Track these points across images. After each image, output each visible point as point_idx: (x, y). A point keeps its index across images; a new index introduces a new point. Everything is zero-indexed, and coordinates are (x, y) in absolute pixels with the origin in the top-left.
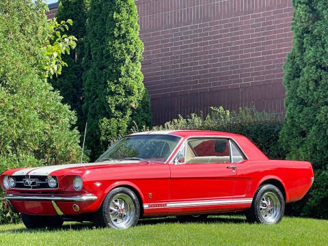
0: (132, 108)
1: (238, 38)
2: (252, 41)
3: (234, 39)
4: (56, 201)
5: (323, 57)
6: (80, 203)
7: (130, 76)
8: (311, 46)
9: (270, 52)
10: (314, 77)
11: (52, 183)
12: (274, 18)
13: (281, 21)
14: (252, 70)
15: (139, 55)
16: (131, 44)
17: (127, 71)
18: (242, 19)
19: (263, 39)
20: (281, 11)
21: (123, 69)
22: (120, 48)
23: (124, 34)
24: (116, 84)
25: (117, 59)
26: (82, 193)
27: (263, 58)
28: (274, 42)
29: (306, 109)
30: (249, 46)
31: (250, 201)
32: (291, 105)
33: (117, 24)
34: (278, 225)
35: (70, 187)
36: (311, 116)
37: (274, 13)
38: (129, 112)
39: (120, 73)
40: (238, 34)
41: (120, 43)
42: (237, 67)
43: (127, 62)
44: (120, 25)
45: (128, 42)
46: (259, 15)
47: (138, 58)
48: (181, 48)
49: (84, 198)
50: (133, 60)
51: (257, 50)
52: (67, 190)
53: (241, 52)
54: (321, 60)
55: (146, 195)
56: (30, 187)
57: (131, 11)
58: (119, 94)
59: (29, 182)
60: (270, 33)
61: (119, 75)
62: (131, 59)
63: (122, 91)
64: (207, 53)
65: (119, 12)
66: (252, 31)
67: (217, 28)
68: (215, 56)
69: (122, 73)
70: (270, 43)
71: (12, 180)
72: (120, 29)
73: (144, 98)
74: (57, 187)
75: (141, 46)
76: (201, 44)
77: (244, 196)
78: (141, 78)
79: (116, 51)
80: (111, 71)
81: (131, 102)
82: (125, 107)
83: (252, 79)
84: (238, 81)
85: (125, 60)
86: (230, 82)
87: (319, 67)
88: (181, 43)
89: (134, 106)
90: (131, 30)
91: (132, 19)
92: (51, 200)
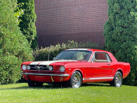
0: (32, 40)
1: (70, 15)
2: (77, 17)
3: (69, 16)
4: (52, 76)
5: (125, 23)
6: (64, 77)
7: (31, 27)
8: (119, 19)
9: (84, 21)
10: (121, 31)
11: (51, 68)
12: (86, 8)
13: (89, 10)
14: (76, 28)
15: (35, 19)
16: (32, 15)
17: (31, 25)
18: (72, 8)
19: (81, 16)
20: (89, 6)
21: (29, 24)
22: (28, 16)
23: (30, 11)
24: (26, 30)
25: (27, 21)
26: (64, 73)
27: (81, 23)
28: (86, 18)
29: (116, 43)
30: (75, 19)
31: (113, 78)
32: (109, 41)
33: (27, 7)
34: (121, 88)
35: (58, 70)
36: (118, 46)
37: (86, 7)
38: (31, 41)
39: (28, 26)
40: (71, 14)
41: (28, 14)
42: (70, 26)
43: (30, 22)
44: (28, 7)
45: (31, 14)
46: (80, 7)
47: (35, 21)
48: (46, 18)
49: (65, 75)
50: (33, 21)
51: (78, 20)
52: (57, 72)
53: (72, 21)
54: (124, 24)
55: (84, 75)
56: (39, 70)
57: (32, 2)
58: (27, 34)
59: (39, 68)
60: (84, 14)
61: (27, 26)
62: (32, 21)
63: (29, 33)
64: (57, 20)
65: (28, 2)
66: (77, 13)
67: (62, 11)
68: (61, 22)
69: (29, 26)
70: (84, 18)
71: (29, 66)
72: (28, 9)
73: (36, 36)
74: (53, 70)
75: (36, 16)
76: (55, 17)
77: (112, 76)
78: (35, 28)
79: (27, 17)
80: (24, 25)
81: (32, 37)
82: (30, 39)
83: (76, 31)
84: (70, 32)
85: (30, 21)
86: (67, 32)
87: (122, 27)
88: (46, 16)
89: (33, 39)
90: (32, 10)
91: (33, 6)
92: (51, 76)
